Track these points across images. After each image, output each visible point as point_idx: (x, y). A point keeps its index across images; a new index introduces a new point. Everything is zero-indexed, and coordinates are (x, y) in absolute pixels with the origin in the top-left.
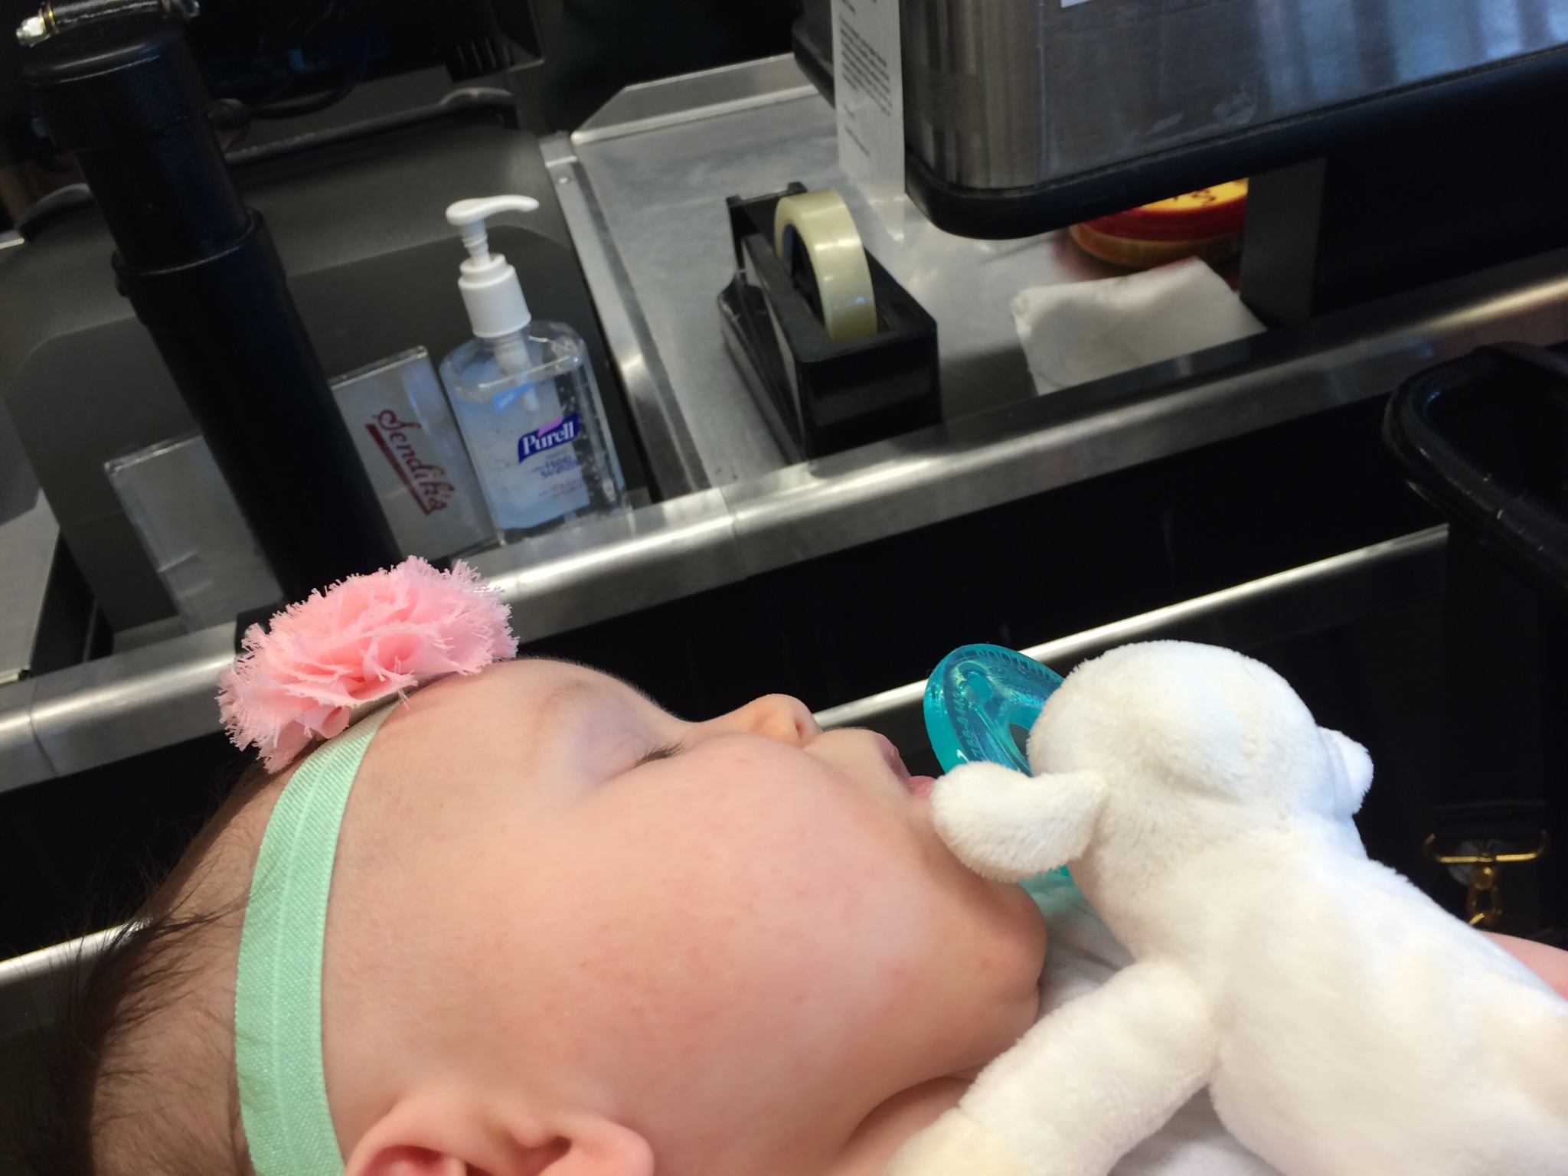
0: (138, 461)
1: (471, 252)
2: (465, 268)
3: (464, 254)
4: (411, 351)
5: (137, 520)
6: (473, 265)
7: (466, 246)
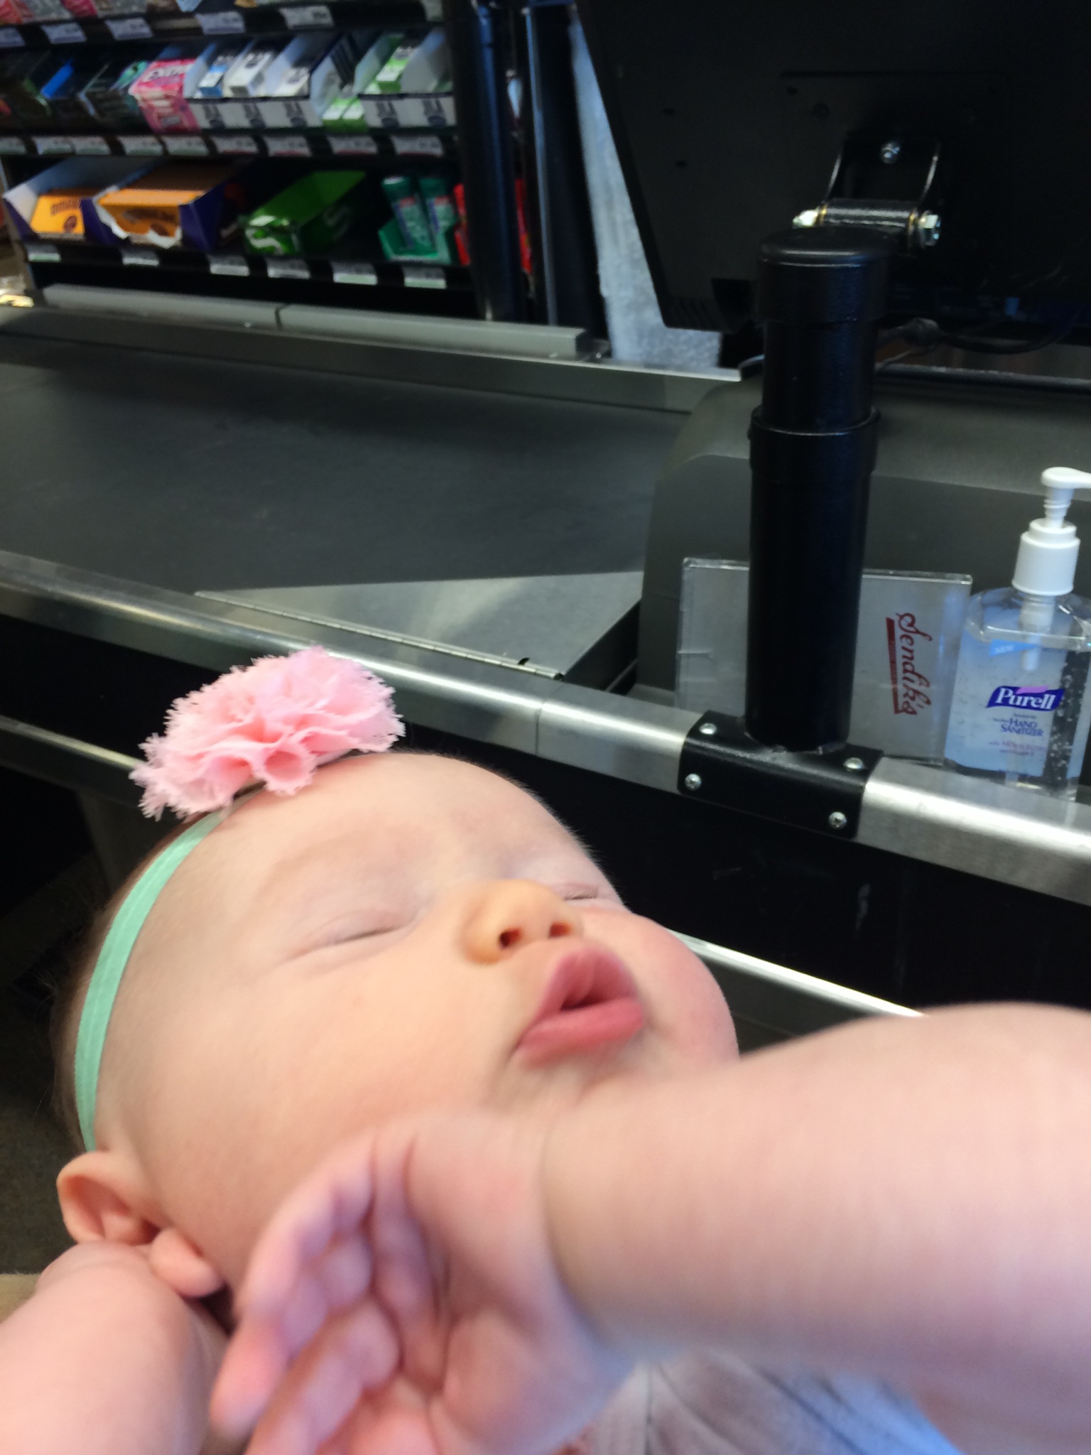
0: (708, 566)
1: (1047, 513)
2: (1035, 525)
3: (1040, 513)
4: (958, 575)
5: (685, 608)
6: (1043, 525)
7: (1046, 506)
